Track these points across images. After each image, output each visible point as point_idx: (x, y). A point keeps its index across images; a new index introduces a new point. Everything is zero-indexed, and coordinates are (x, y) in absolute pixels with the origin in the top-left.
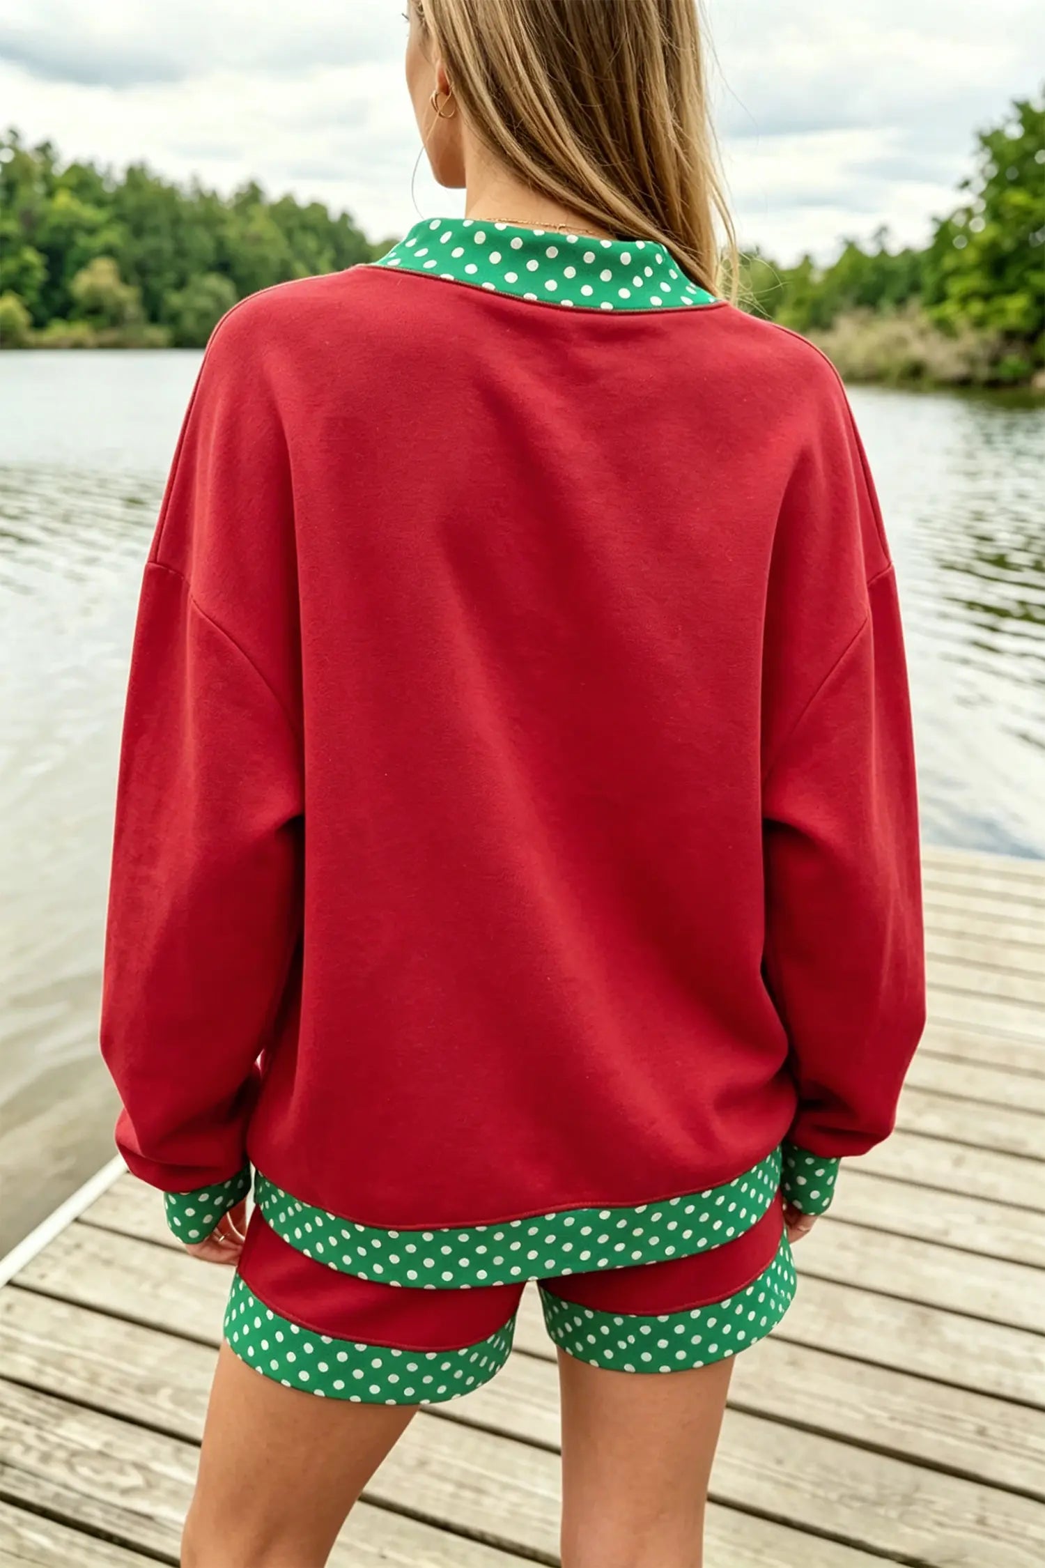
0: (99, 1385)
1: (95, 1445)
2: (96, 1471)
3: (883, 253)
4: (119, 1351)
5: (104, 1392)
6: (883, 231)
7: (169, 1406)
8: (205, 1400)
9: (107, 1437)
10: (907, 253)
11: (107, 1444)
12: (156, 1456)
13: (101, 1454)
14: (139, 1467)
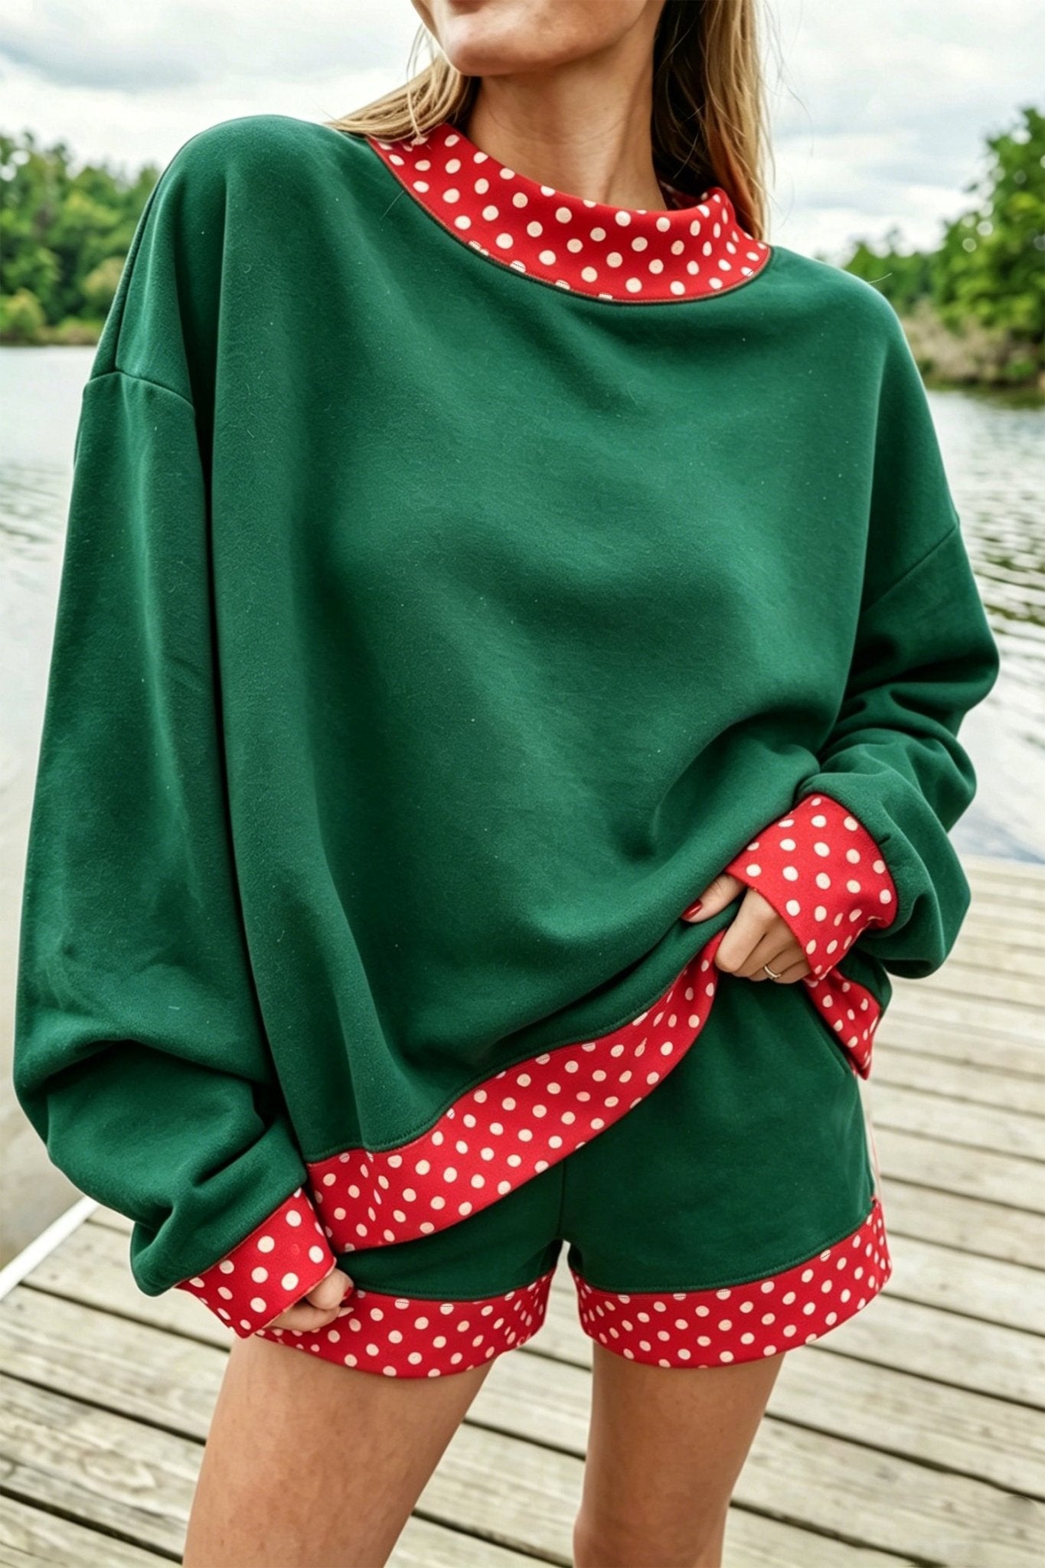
0: (112, 1386)
1: (105, 1445)
2: (107, 1470)
3: (893, 255)
4: (129, 1351)
5: (116, 1393)
6: (895, 232)
7: (177, 1405)
8: (214, 1401)
9: (117, 1437)
10: (917, 256)
11: (120, 1444)
12: (165, 1456)
13: (112, 1454)
14: (149, 1466)
